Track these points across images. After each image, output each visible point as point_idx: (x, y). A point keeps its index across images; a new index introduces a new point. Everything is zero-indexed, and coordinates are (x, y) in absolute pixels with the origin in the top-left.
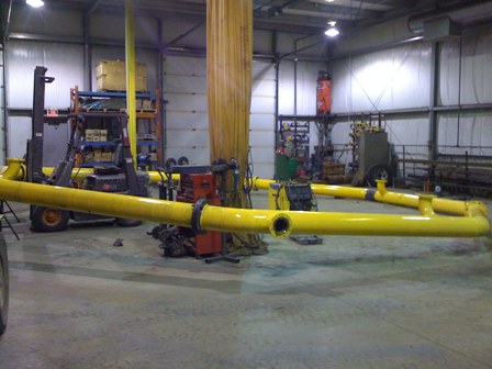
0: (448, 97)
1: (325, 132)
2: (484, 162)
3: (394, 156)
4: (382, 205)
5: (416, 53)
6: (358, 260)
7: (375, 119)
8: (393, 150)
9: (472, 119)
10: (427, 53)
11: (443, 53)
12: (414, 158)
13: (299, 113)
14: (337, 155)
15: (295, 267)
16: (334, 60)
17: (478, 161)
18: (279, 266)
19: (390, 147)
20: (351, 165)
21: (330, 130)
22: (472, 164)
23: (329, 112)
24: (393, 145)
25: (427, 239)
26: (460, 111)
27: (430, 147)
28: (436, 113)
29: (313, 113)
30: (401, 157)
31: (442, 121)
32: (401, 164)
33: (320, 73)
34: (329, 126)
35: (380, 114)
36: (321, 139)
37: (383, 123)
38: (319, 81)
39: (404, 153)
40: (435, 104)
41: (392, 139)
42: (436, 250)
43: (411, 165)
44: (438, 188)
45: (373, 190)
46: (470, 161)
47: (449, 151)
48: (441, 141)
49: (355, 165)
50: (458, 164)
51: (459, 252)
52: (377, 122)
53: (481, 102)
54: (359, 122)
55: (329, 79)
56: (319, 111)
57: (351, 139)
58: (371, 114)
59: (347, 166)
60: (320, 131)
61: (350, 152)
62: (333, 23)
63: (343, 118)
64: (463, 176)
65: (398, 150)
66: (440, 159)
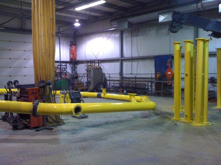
0: (127, 54)
1: (74, 69)
2: (142, 80)
3: (105, 78)
4: (104, 99)
5: (113, 35)
6: (107, 123)
7: (96, 63)
8: (105, 76)
9: (137, 63)
10: (118, 35)
11: (124, 35)
12: (114, 79)
13: (62, 60)
14: (80, 79)
15: (81, 129)
16: (77, 36)
17: (140, 80)
18: (73, 130)
19: (103, 75)
20: (86, 83)
21: (76, 67)
22: (138, 81)
23: (75, 60)
24: (105, 74)
25: (130, 112)
26: (132, 59)
27: (120, 74)
28: (122, 60)
29: (68, 60)
30: (108, 79)
31: (125, 63)
32: (108, 82)
33: (71, 42)
34: (76, 66)
35: (98, 60)
36: (72, 72)
37: (100, 64)
38: (71, 46)
39: (109, 77)
40: (122, 57)
41: (104, 71)
42: (136, 117)
43: (112, 82)
44: (125, 91)
45: (100, 93)
46: (137, 80)
47: (128, 76)
48: (124, 72)
49: (88, 83)
50: (132, 81)
51: (145, 117)
52: (97, 64)
53: (140, 56)
54: (90, 64)
55: (75, 45)
56: (71, 59)
57: (86, 72)
58: (95, 61)
59: (85, 83)
60: (72, 68)
61: (86, 77)
62: (77, 20)
63: (82, 62)
64: (134, 86)
65: (107, 76)
66: (125, 79)
